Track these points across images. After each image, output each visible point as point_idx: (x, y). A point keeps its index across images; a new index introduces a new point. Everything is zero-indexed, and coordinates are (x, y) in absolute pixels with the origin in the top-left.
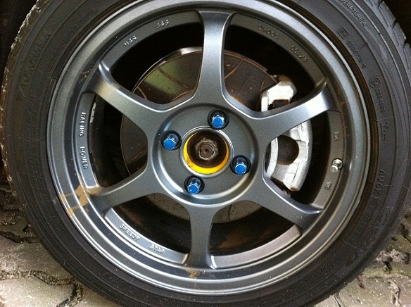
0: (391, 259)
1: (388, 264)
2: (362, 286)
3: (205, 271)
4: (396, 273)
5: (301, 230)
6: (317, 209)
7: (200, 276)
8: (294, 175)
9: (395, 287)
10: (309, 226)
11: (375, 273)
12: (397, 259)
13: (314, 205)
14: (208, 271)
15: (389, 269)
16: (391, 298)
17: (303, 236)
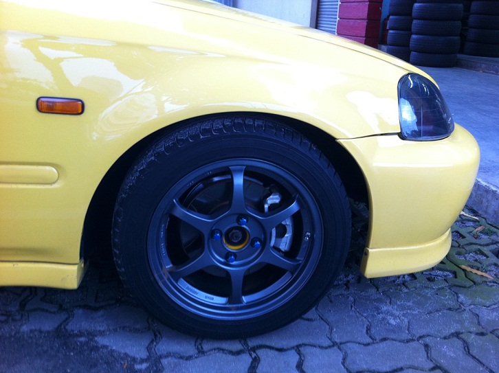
0: (348, 281)
1: (347, 285)
2: (331, 301)
3: (239, 305)
4: (352, 290)
5: (292, 274)
6: (299, 261)
7: (238, 309)
8: (285, 243)
9: (352, 299)
10: (296, 271)
11: (338, 292)
12: (352, 281)
13: (298, 258)
14: (242, 305)
15: (348, 288)
16: (350, 307)
17: (294, 276)
